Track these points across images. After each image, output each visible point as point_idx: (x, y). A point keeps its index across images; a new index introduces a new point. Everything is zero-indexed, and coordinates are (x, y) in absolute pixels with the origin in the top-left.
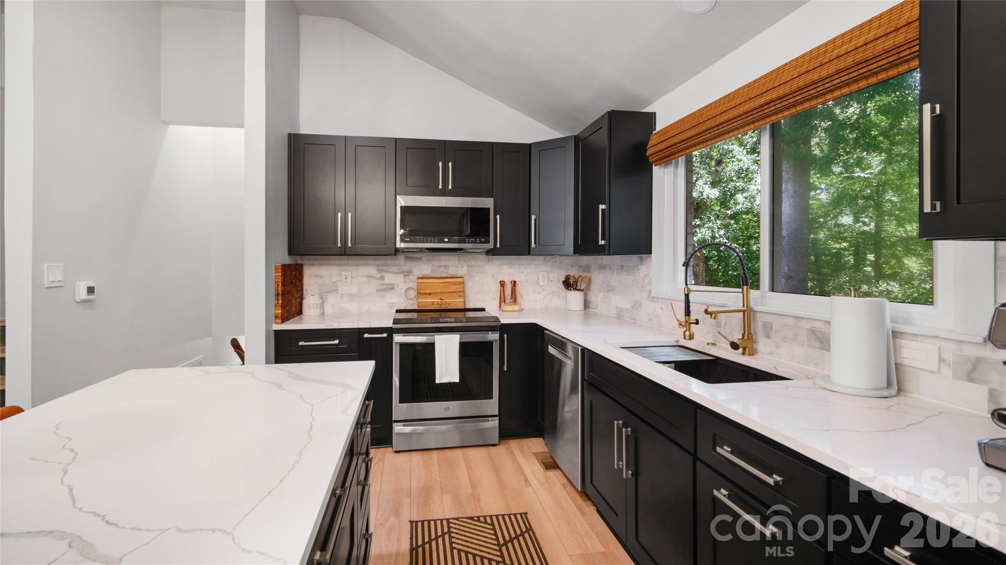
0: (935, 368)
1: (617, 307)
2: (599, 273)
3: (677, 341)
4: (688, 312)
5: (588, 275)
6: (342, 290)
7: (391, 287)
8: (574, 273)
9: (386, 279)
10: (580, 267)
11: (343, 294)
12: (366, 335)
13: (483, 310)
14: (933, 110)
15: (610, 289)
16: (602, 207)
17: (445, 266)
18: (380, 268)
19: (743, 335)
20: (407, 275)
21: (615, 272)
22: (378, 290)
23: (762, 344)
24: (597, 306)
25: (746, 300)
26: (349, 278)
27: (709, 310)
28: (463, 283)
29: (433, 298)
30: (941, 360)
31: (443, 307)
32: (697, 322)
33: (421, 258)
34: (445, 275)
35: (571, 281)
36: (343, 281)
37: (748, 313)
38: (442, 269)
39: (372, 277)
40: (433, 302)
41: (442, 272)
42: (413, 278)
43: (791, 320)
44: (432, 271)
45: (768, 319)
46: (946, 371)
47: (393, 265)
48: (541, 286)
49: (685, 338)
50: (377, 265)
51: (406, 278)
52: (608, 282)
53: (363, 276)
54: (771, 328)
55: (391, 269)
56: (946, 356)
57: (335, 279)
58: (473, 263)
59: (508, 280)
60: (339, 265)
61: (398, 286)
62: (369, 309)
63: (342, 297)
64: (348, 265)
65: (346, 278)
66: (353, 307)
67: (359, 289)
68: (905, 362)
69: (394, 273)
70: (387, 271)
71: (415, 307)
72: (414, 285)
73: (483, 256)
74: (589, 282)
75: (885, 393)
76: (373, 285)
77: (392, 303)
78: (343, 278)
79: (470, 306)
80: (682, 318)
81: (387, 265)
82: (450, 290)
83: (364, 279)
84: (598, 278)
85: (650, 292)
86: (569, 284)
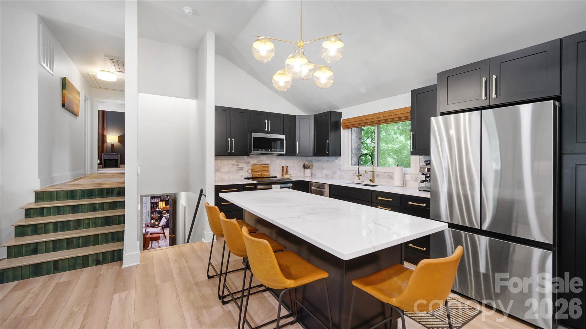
0: (411, 180)
1: (325, 174)
2: (317, 163)
3: (353, 182)
4: (359, 173)
5: (312, 163)
6: (222, 170)
7: (242, 169)
8: (306, 163)
9: (240, 165)
10: (308, 160)
11: (222, 172)
12: (246, 187)
13: (277, 177)
14: (413, 133)
15: (322, 168)
16: (328, 141)
17: (262, 160)
18: (237, 161)
19: (372, 178)
20: (248, 164)
21: (325, 162)
22: (236, 170)
23: (376, 180)
24: (316, 174)
25: (373, 169)
26: (225, 165)
27: (366, 171)
28: (268, 167)
29: (259, 173)
30: (412, 178)
31: (263, 176)
32: (361, 175)
33: (253, 157)
34: (262, 164)
35: (306, 165)
36: (223, 166)
37: (373, 172)
38: (261, 161)
39: (234, 165)
40: (259, 174)
41: (261, 163)
42: (250, 165)
43: (383, 173)
44: (257, 162)
45: (378, 173)
46: (413, 180)
47: (243, 160)
48: (295, 168)
49: (358, 179)
50: (236, 160)
51: (247, 165)
52: (321, 166)
53: (231, 164)
54: (378, 176)
55: (242, 161)
56: (413, 177)
57: (219, 166)
58: (272, 159)
59: (285, 165)
60: (221, 160)
61: (244, 168)
62: (233, 178)
63: (222, 173)
64: (225, 160)
65: (224, 165)
66: (226, 177)
67: (229, 170)
68: (406, 179)
69: (243, 163)
70: (240, 162)
71: (251, 177)
72: (251, 168)
73: (276, 156)
74: (312, 166)
75: (403, 186)
76: (235, 168)
77: (242, 175)
78: (223, 165)
79: (271, 176)
80: (357, 174)
81: (240, 160)
82: (264, 170)
83: (231, 165)
84: (316, 165)
85: (340, 168)
86: (305, 167)
